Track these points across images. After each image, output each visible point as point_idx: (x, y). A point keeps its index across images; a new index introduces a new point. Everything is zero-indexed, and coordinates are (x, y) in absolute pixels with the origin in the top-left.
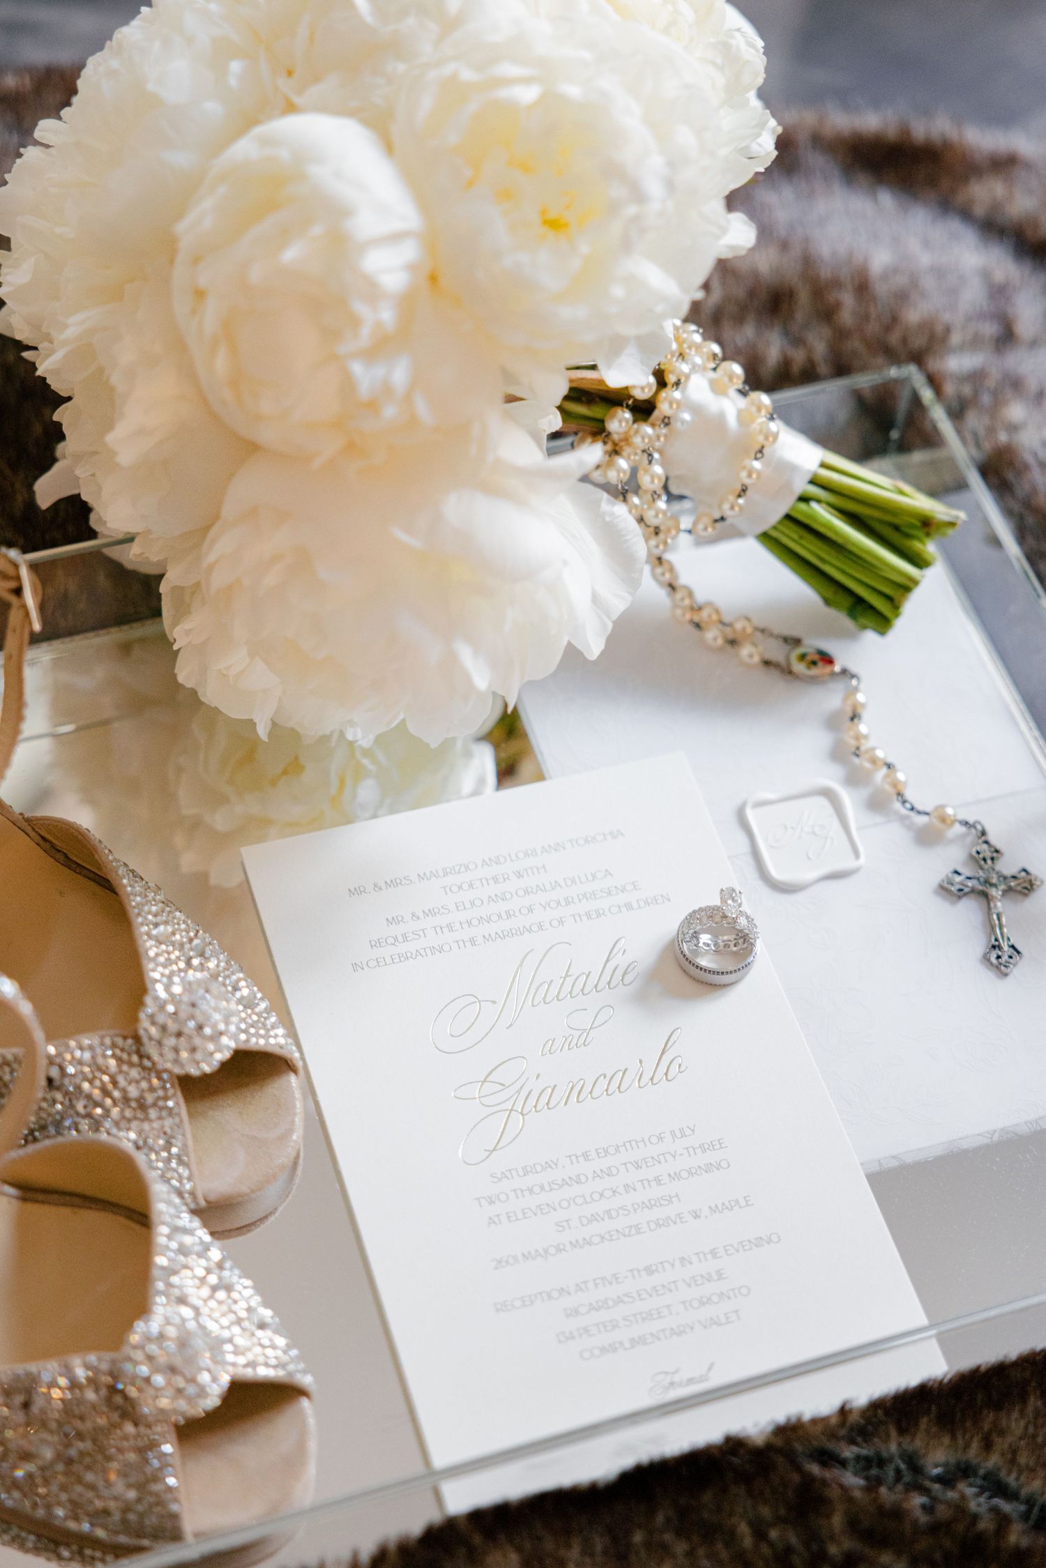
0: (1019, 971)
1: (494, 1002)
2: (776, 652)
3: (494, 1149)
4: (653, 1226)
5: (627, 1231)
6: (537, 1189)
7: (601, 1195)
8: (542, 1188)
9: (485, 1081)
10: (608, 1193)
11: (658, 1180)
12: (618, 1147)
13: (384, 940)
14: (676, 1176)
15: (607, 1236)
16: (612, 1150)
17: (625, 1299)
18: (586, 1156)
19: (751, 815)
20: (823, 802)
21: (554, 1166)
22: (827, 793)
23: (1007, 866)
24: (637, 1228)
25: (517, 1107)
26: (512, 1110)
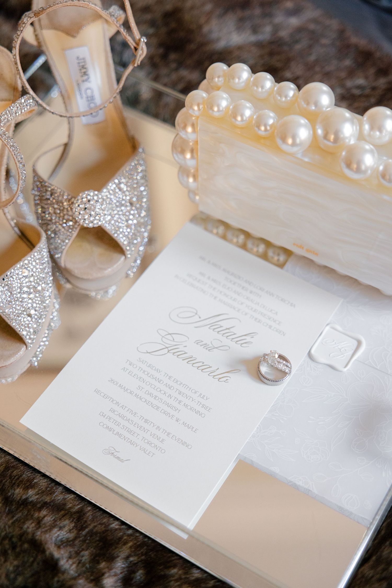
1: (200, 318)
3: (149, 353)
4: (163, 411)
5: (154, 406)
6: (146, 373)
7: (160, 391)
8: (148, 374)
9: (170, 334)
10: (163, 392)
11: (180, 402)
12: (182, 383)
13: (193, 276)
14: (185, 405)
15: (147, 402)
16: (179, 383)
17: (130, 421)
18: (170, 377)
20: (355, 343)
21: (158, 372)
22: (359, 342)
24: (158, 408)
25: (169, 349)
26: (167, 348)
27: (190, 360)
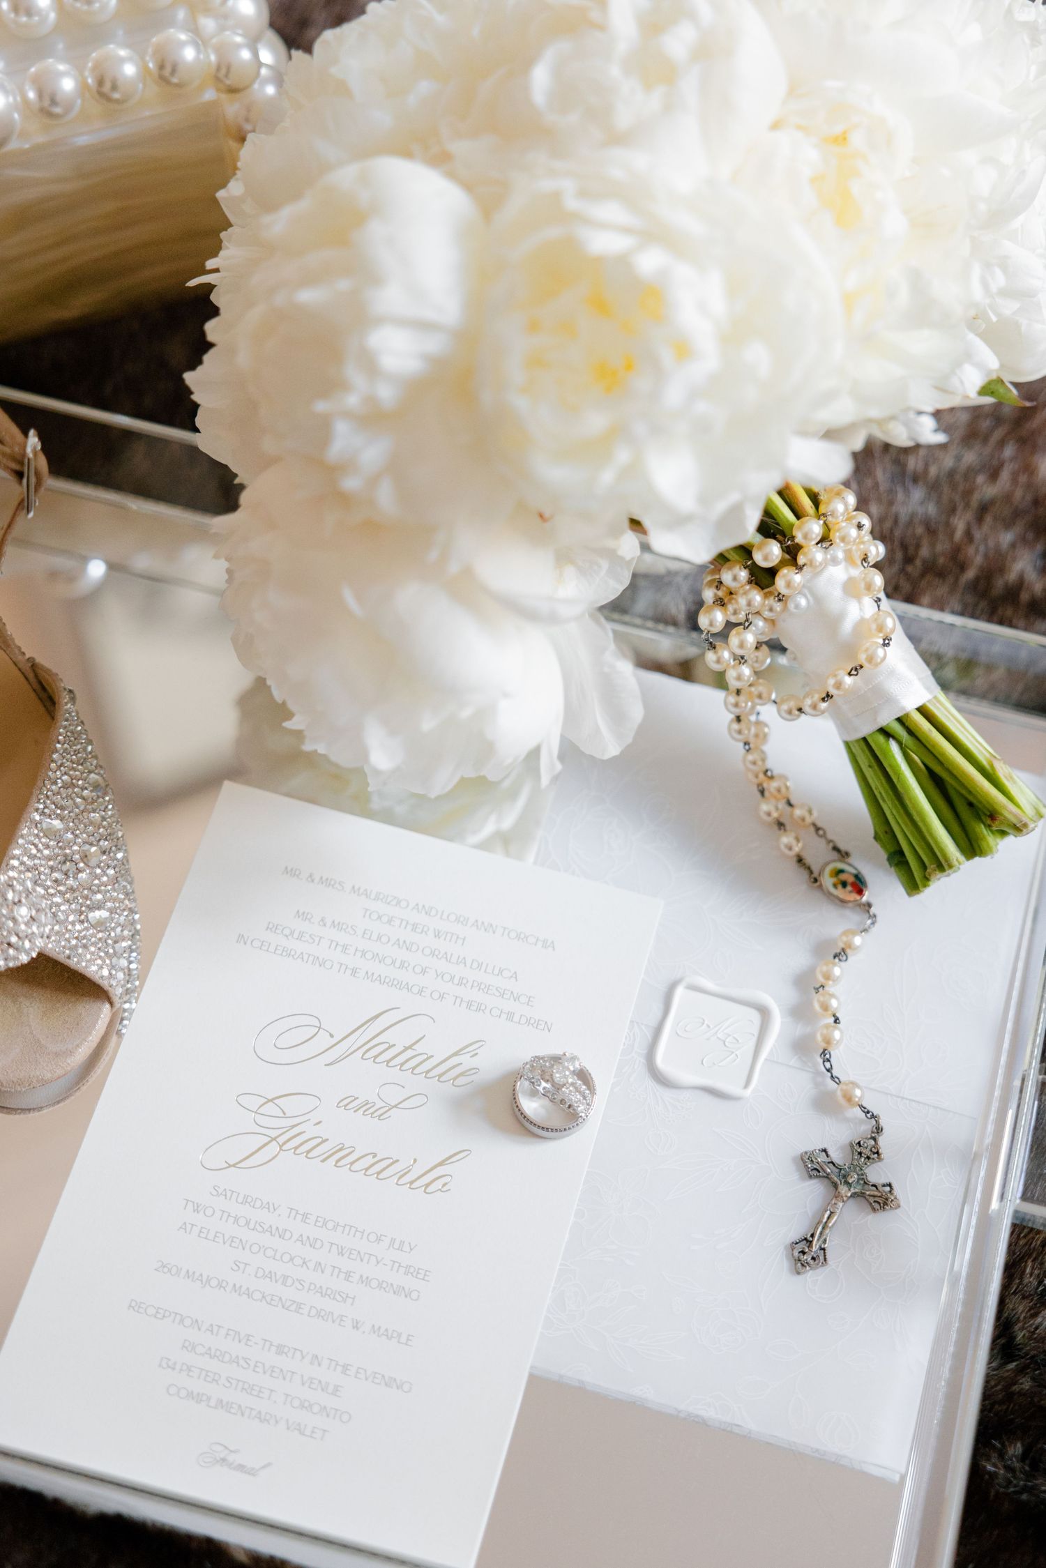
0: (813, 1277)
1: (332, 1036)
2: (818, 854)
3: (234, 1166)
4: (313, 1312)
5: (288, 1303)
6: (242, 1222)
7: (292, 1259)
8: (248, 1223)
9: (271, 1100)
10: (298, 1261)
11: (348, 1275)
12: (338, 1225)
13: (281, 928)
14: (364, 1280)
15: (268, 1299)
16: (330, 1225)
17: (242, 1362)
18: (305, 1217)
19: (680, 992)
20: (755, 1017)
21: (272, 1209)
22: (764, 1012)
23: (876, 1174)
24: (299, 1307)
25: (281, 1140)
26: (274, 1139)
27: (340, 1155)
